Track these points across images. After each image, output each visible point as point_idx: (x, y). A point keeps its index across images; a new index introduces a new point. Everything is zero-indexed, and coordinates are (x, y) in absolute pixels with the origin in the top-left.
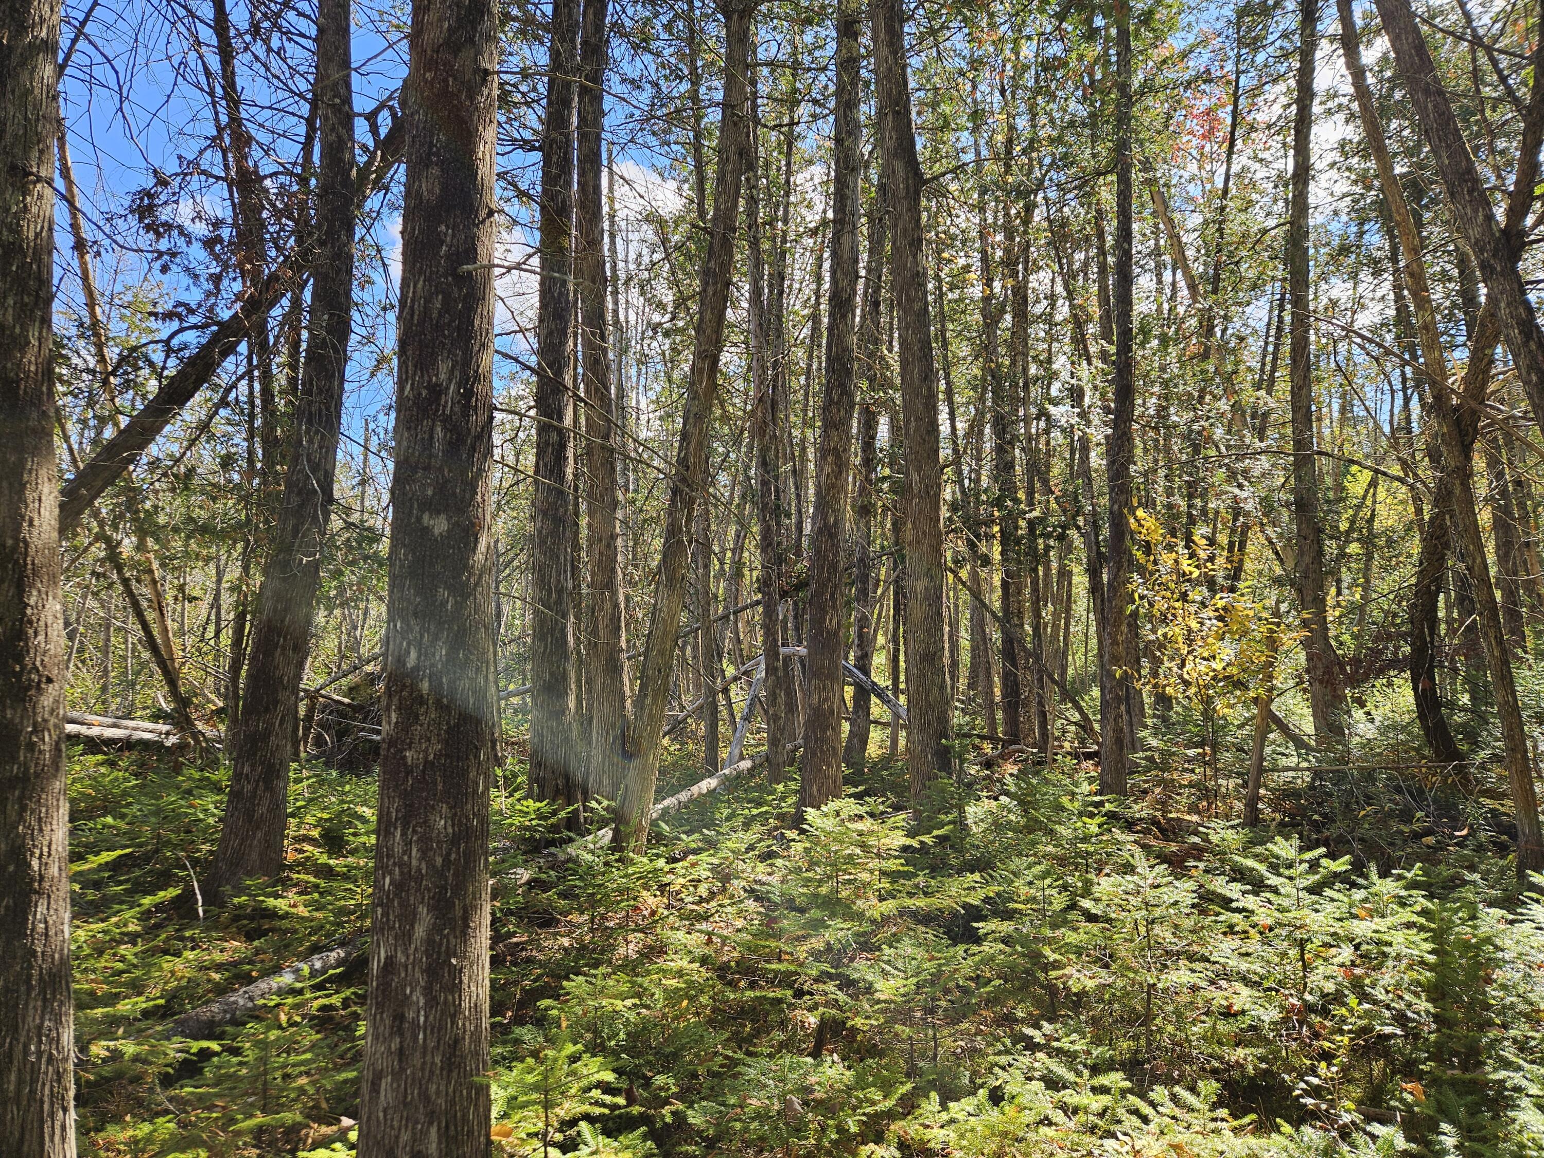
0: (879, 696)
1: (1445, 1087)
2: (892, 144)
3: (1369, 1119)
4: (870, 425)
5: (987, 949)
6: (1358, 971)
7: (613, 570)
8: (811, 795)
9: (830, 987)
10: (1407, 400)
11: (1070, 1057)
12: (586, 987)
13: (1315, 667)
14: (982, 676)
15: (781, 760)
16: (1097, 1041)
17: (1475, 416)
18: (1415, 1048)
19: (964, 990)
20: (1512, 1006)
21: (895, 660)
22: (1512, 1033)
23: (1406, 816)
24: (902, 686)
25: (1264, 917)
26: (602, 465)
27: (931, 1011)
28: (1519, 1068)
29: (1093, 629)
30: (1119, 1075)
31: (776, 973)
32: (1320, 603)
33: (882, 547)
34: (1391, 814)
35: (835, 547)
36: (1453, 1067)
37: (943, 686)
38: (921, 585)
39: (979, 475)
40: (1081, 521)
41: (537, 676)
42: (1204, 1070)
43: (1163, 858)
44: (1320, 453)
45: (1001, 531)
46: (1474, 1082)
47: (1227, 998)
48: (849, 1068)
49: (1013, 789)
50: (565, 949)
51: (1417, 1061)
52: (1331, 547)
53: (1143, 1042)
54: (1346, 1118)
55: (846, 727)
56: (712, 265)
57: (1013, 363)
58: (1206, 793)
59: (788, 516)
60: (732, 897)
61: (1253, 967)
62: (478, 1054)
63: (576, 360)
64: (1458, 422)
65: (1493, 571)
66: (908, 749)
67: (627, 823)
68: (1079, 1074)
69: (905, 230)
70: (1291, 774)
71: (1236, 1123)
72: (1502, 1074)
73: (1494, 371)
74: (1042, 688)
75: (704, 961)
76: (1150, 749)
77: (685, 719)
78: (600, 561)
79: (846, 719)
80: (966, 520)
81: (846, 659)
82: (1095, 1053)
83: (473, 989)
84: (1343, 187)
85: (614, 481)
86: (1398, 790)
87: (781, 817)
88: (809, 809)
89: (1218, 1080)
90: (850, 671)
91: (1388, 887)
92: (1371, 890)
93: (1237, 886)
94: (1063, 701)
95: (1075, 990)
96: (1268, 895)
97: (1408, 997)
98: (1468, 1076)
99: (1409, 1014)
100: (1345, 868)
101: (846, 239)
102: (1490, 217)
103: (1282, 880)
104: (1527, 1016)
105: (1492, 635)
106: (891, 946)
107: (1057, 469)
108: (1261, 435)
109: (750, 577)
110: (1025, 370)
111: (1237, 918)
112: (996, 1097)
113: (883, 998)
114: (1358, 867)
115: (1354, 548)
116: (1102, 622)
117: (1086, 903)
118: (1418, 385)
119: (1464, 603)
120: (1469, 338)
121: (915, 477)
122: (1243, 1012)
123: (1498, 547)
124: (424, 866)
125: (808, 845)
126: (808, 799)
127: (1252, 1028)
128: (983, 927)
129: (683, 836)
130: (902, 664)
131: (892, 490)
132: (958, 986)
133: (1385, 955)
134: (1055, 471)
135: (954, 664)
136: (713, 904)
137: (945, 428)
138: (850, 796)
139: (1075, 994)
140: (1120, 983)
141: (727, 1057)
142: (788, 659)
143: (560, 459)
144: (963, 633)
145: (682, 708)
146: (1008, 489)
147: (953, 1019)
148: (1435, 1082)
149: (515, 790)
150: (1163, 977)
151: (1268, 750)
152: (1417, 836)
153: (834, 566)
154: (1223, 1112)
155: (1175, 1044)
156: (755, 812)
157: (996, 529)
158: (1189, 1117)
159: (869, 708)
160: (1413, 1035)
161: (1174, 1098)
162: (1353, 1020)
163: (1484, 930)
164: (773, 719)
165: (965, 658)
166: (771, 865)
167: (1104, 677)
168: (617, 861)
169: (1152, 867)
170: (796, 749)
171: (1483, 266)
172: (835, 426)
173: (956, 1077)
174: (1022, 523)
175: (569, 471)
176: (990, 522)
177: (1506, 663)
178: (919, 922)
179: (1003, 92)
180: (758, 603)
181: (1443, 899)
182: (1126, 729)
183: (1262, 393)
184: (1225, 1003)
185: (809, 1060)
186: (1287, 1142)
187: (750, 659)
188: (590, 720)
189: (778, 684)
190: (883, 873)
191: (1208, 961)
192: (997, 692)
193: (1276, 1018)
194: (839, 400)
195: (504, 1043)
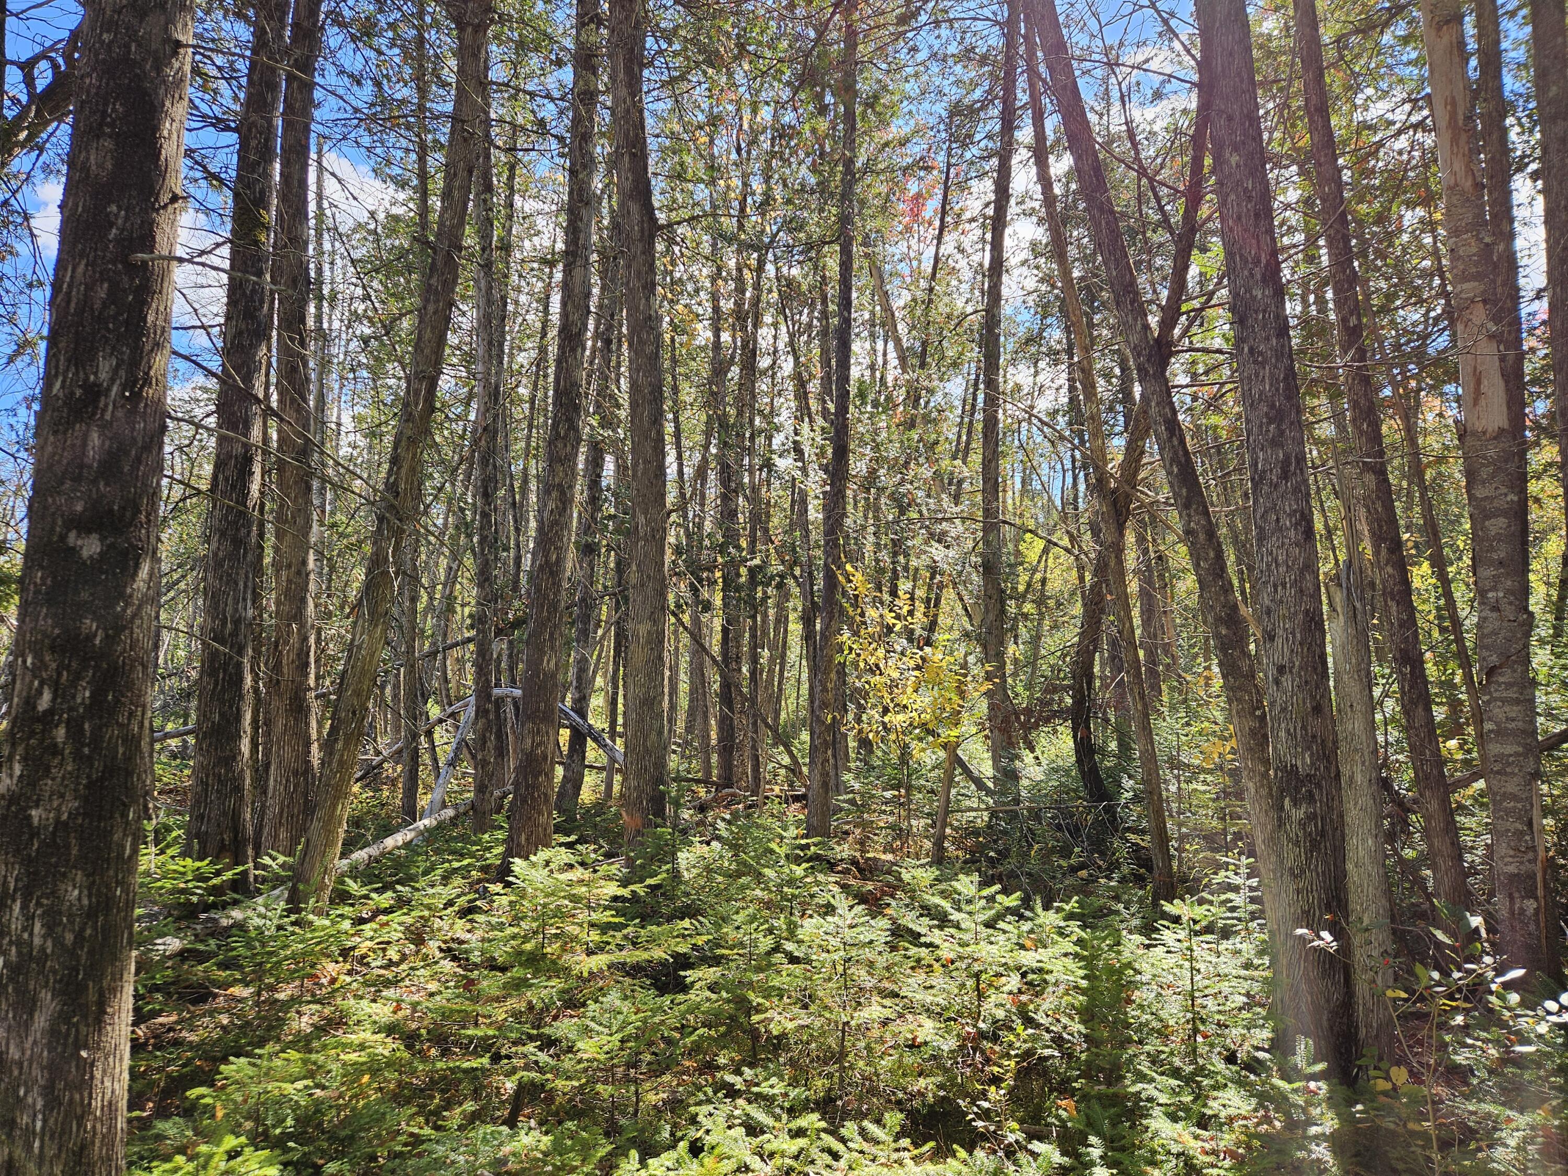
0: (595, 740)
1: (1093, 1101)
2: (628, 185)
3: (1031, 1137)
4: (596, 463)
5: (693, 997)
6: (1024, 998)
7: (303, 601)
8: (519, 845)
9: (530, 1048)
10: (1075, 478)
11: (767, 1101)
12: (251, 1071)
13: (996, 716)
14: (699, 720)
15: (488, 808)
16: (794, 1083)
17: (1128, 499)
18: (1069, 1068)
19: (669, 1041)
20: (1147, 1024)
21: (614, 702)
22: (1147, 1048)
23: (1066, 852)
24: (619, 729)
25: (947, 951)
26: (296, 483)
27: (635, 1065)
28: (1152, 1080)
29: (805, 676)
30: (815, 1116)
31: (471, 1039)
32: (1000, 656)
33: (605, 587)
34: (1053, 850)
35: (557, 585)
36: (1100, 1083)
37: (660, 733)
38: (643, 629)
39: (702, 519)
40: (797, 571)
41: (203, 715)
42: (890, 1101)
43: (862, 898)
44: (1005, 522)
45: (723, 576)
46: (1116, 1095)
47: (912, 1032)
48: (546, 1133)
49: (724, 834)
50: (223, 1028)
51: (1069, 1080)
52: (1011, 607)
53: (836, 1080)
54: (1011, 1138)
55: (559, 771)
56: (433, 281)
57: (740, 414)
58: (900, 833)
59: (506, 549)
60: (425, 958)
61: (937, 999)
62: (110, 1160)
63: (269, 364)
64: (1115, 503)
65: (1138, 632)
66: (622, 795)
67: (307, 882)
68: (778, 1118)
69: (639, 273)
70: (974, 814)
71: (916, 1152)
72: (1139, 1087)
73: (1144, 461)
74: (756, 732)
75: (390, 1030)
76: (852, 792)
77: (380, 765)
78: (288, 589)
79: (560, 763)
80: (689, 564)
81: (563, 701)
82: (792, 1095)
83: (108, 1084)
84: (1031, 284)
85: (309, 502)
86: (1059, 828)
87: (485, 869)
88: (516, 860)
89: (901, 1111)
90: (566, 714)
91: (1049, 919)
92: (1037, 922)
93: (925, 920)
94: (775, 745)
95: (775, 1033)
96: (952, 931)
97: (1065, 1020)
98: (1111, 1090)
99: (1065, 1036)
100: (1015, 903)
101: (578, 272)
102: (1146, 327)
103: (963, 915)
104: (1158, 1032)
105: (1136, 691)
106: (596, 1001)
107: (776, 521)
108: (956, 499)
109: (463, 613)
110: (751, 421)
111: (924, 952)
112: (696, 1149)
113: (585, 1056)
114: (1027, 902)
115: (1028, 607)
116: (814, 670)
117: (789, 946)
118: (1085, 467)
119: (1115, 661)
120: (1126, 430)
121: (642, 519)
122: (926, 1043)
123: (1142, 613)
124: (49, 944)
125: (513, 898)
126: (515, 849)
127: (934, 1057)
128: (690, 975)
129: (374, 895)
130: (620, 707)
131: (617, 531)
132: (663, 1037)
133: (1045, 981)
134: (775, 521)
135: (673, 707)
136: (404, 966)
137: (672, 471)
138: (561, 845)
139: (776, 1037)
140: (817, 1024)
141: (412, 1135)
142: (500, 702)
143: (245, 473)
144: (682, 676)
145: (378, 753)
146: (731, 537)
147: (656, 1070)
148: (1085, 1097)
149: (168, 846)
150: (856, 1015)
151: (953, 791)
152: (1074, 870)
153: (554, 606)
154: (905, 1142)
155: (864, 1078)
156: (456, 865)
157: (718, 574)
158: (874, 1150)
159: (584, 752)
160: (1069, 1056)
161: (863, 1132)
162: (1018, 1045)
163: (1126, 956)
164: (481, 765)
165: (684, 702)
166: (471, 921)
167: (814, 721)
168: (293, 924)
169: (851, 907)
170: (505, 796)
171: (1140, 369)
172: (560, 461)
173: (657, 1131)
174: (743, 571)
175: (255, 488)
176: (711, 569)
177: (1146, 716)
178: (628, 974)
179: (739, 150)
180: (469, 640)
181: (1093, 928)
182: (832, 773)
183: (958, 462)
184: (910, 1036)
185: (505, 1129)
186: (962, 1167)
187: (458, 699)
188: (267, 766)
189: (487, 728)
190: (592, 925)
191: (897, 996)
192: (714, 735)
193: (954, 1047)
194: (566, 435)
195: (143, 1139)
